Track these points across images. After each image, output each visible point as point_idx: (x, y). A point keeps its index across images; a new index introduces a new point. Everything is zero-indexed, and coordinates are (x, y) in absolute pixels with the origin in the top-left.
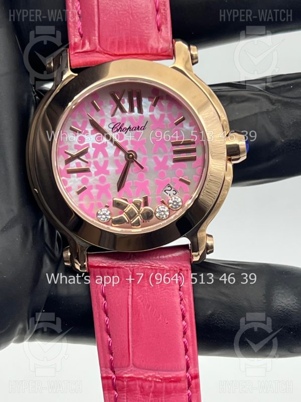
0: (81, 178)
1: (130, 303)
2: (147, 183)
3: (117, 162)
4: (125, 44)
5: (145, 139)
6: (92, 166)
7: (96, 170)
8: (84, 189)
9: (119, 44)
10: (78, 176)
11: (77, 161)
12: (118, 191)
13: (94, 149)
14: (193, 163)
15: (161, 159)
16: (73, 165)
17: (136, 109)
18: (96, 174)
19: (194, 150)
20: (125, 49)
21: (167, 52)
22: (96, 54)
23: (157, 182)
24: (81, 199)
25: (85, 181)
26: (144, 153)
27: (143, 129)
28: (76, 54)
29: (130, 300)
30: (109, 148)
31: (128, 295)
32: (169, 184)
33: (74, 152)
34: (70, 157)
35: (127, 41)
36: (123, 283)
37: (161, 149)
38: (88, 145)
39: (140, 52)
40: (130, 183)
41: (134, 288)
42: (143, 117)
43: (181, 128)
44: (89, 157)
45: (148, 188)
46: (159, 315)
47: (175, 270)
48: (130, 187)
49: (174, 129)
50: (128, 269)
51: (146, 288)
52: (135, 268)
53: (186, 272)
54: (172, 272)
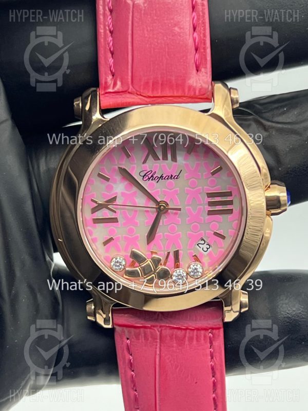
0: (108, 229)
1: (157, 363)
2: (179, 235)
4: (160, 85)
5: (178, 189)
7: (124, 221)
8: (111, 239)
9: (153, 85)
10: (105, 227)
11: (105, 210)
12: (148, 244)
13: (123, 198)
14: (229, 216)
15: (194, 212)
16: (100, 214)
17: (169, 156)
18: (124, 224)
19: (231, 203)
20: (160, 91)
21: (205, 95)
22: (128, 95)
23: (190, 236)
24: (107, 251)
25: (112, 232)
26: (177, 203)
27: (177, 178)
28: (107, 95)
29: (157, 360)
30: (137, 198)
31: (156, 354)
32: (202, 238)
34: (96, 205)
35: (162, 81)
36: (150, 343)
38: (116, 193)
39: (176, 94)
40: (160, 236)
41: (162, 348)
42: (177, 165)
45: (179, 241)
46: (188, 376)
47: (206, 329)
48: (161, 240)
49: (210, 179)
50: (156, 329)
51: (174, 349)
52: (163, 328)
53: (217, 331)
54: (203, 332)
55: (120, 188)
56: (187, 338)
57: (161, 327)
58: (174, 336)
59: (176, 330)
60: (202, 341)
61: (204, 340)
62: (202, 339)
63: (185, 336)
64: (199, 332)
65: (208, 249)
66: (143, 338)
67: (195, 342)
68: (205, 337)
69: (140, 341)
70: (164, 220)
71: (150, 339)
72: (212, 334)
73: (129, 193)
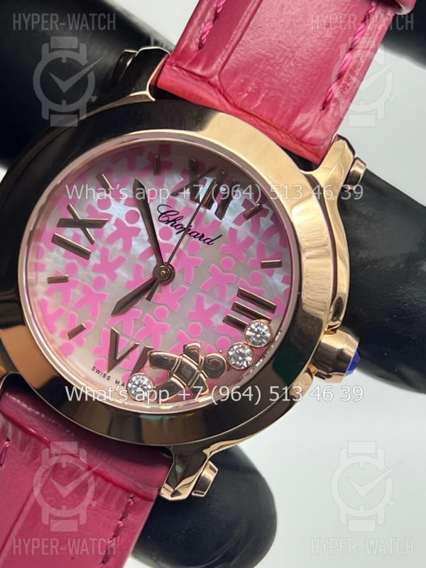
0: (68, 261)
2: (165, 328)
3: (137, 269)
4: (259, 96)
5: (202, 259)
6: (98, 252)
7: (98, 262)
8: (65, 280)
10: (65, 256)
11: (79, 231)
12: (112, 315)
13: (115, 228)
15: (207, 306)
16: (68, 234)
18: (96, 268)
20: (254, 105)
22: (205, 86)
24: (49, 293)
25: (72, 268)
27: (208, 243)
30: (138, 240)
33: (82, 215)
34: (71, 217)
35: (266, 94)
37: (216, 292)
38: (110, 216)
39: (274, 121)
40: (137, 313)
42: (220, 223)
43: (267, 277)
44: (99, 236)
45: (161, 336)
47: (128, 491)
48: (134, 320)
49: (254, 271)
53: (144, 501)
54: (120, 492)
55: (119, 210)
61: (117, 504)
62: (115, 501)
64: (115, 489)
67: (101, 500)
68: (121, 500)
69: (24, 454)
72: (134, 501)
73: (128, 225)
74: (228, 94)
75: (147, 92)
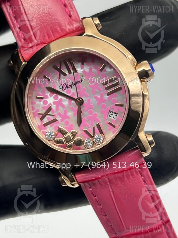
1: (113, 196)
2: (96, 115)
3: (72, 109)
5: (84, 87)
6: (58, 116)
7: (61, 118)
9: (48, 35)
10: (51, 126)
11: (48, 116)
12: (79, 127)
13: (55, 105)
14: (121, 91)
15: (99, 97)
16: (46, 120)
18: (62, 120)
20: (53, 37)
21: (79, 28)
23: (102, 112)
26: (87, 96)
29: (112, 194)
30: (64, 102)
31: (110, 192)
32: (110, 111)
33: (43, 112)
34: (41, 115)
35: (52, 31)
36: (104, 186)
37: (97, 90)
38: (50, 104)
39: (62, 35)
40: (85, 119)
41: (112, 187)
42: (78, 73)
43: (105, 72)
44: (53, 112)
45: (97, 117)
46: (134, 198)
48: (86, 121)
49: (100, 75)
50: (105, 177)
51: (120, 185)
52: (109, 176)
54: (133, 170)
55: (51, 99)
56: (125, 176)
57: (107, 175)
58: (117, 178)
59: (117, 174)
60: (135, 175)
61: (136, 174)
62: (135, 174)
63: (123, 176)
64: (131, 170)
65: (116, 116)
66: (99, 185)
67: (131, 177)
68: (136, 172)
69: (98, 187)
70: (84, 109)
71: (103, 184)
72: (140, 168)
73: (57, 101)
74: (44, 42)
75: (24, 63)
